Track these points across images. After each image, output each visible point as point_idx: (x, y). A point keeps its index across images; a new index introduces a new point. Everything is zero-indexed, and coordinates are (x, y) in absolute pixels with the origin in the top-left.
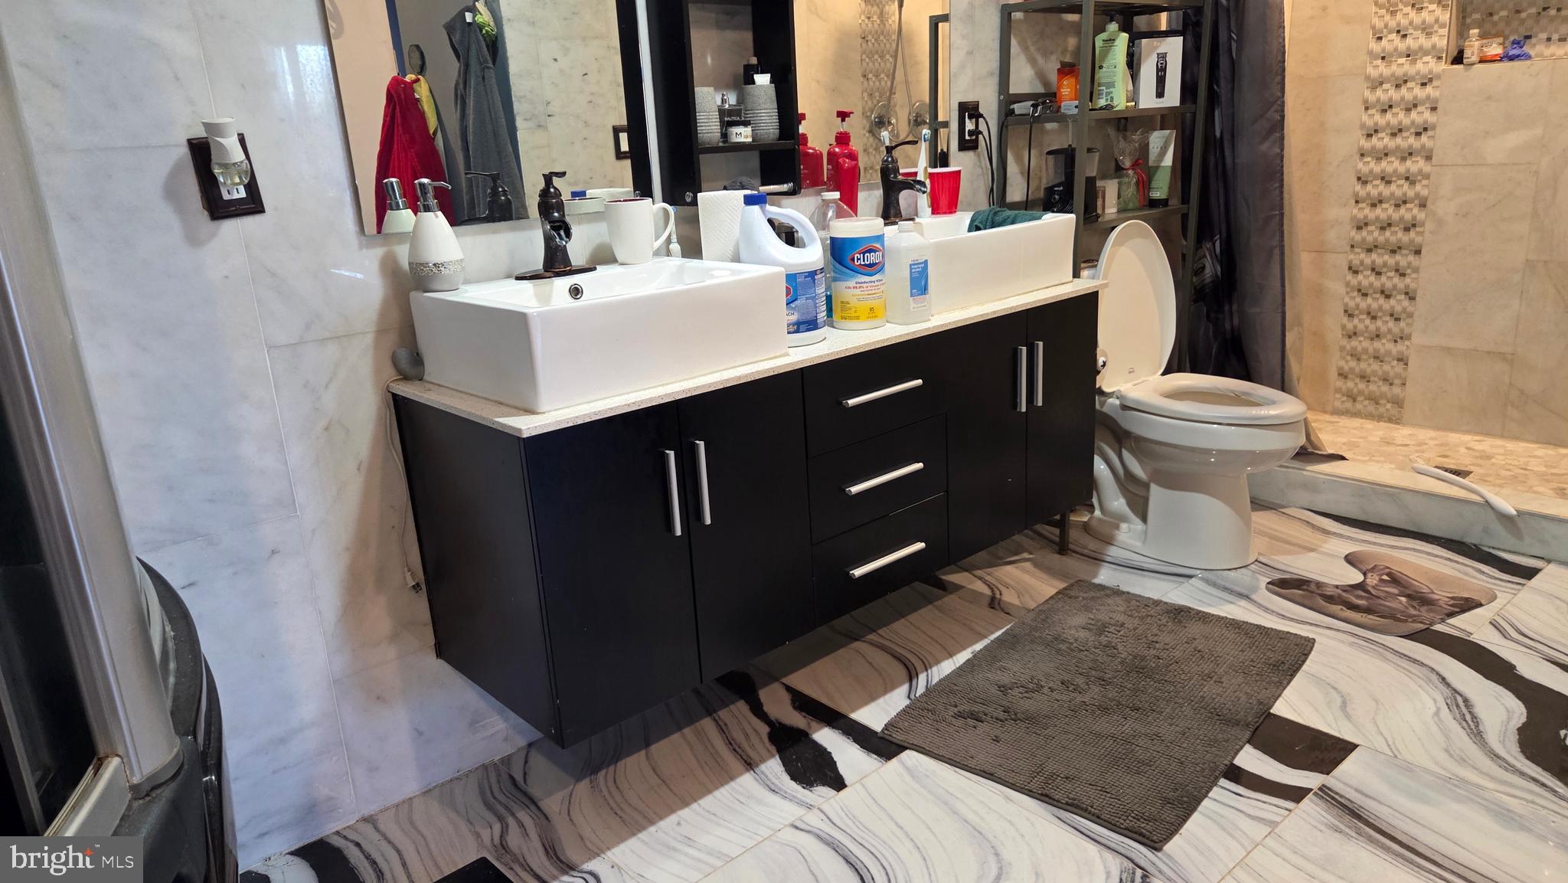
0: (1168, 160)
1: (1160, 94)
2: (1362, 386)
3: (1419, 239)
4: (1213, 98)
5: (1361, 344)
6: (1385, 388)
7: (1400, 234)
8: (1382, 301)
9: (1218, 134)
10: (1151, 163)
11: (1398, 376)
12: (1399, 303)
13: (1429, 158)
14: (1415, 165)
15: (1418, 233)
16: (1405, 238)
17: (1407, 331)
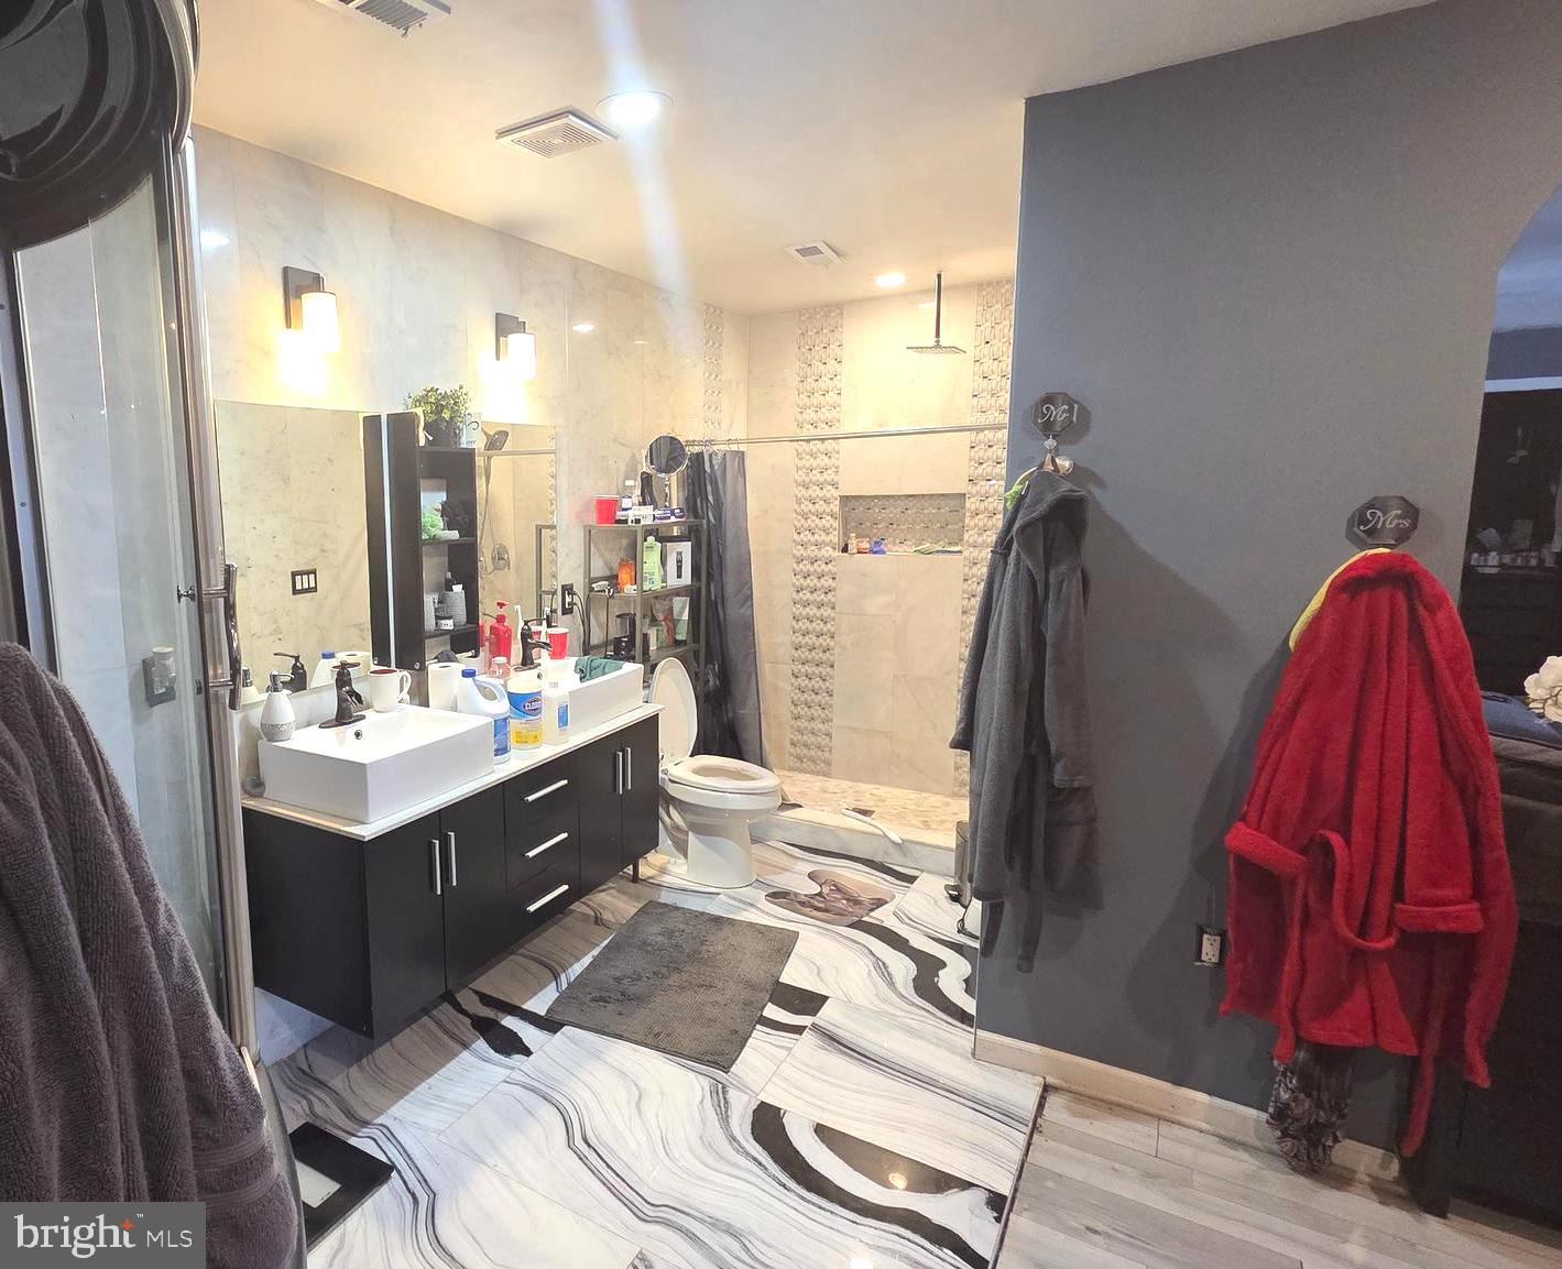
0: (685, 616)
1: (679, 576)
2: (805, 751)
3: (832, 658)
4: (710, 576)
5: (803, 724)
6: (819, 753)
7: (821, 654)
8: (813, 696)
9: (713, 598)
10: (675, 617)
11: (826, 745)
12: (823, 698)
13: (833, 608)
14: (826, 612)
15: (831, 654)
16: (824, 657)
17: (830, 716)
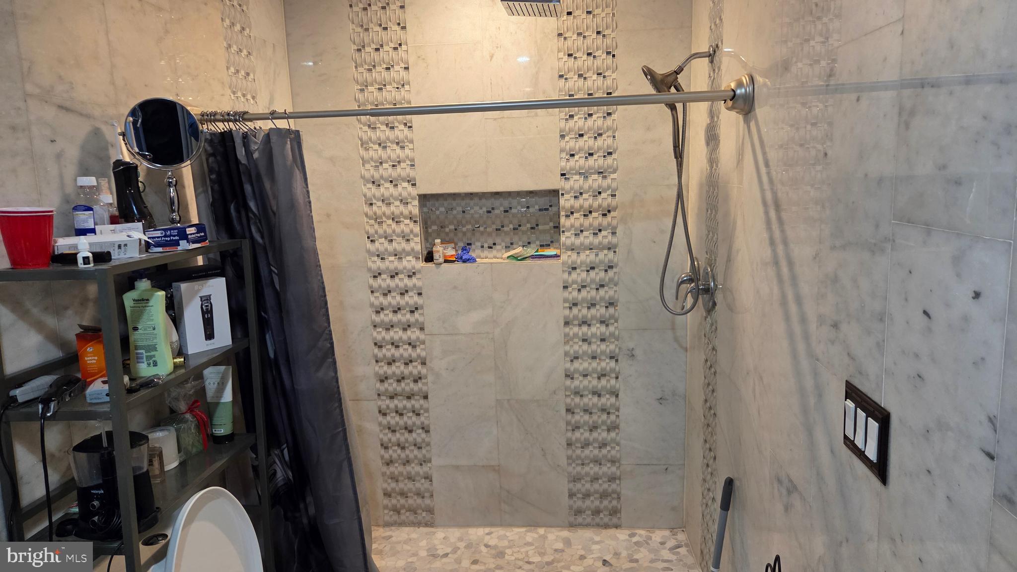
0: (228, 396)
1: (209, 335)
2: (402, 501)
3: (425, 388)
5: (396, 469)
6: (419, 501)
7: (412, 385)
8: (407, 435)
9: (272, 355)
10: (209, 400)
11: (427, 490)
12: (418, 436)
13: (422, 329)
14: (414, 334)
15: (424, 384)
16: (415, 387)
17: (428, 456)
